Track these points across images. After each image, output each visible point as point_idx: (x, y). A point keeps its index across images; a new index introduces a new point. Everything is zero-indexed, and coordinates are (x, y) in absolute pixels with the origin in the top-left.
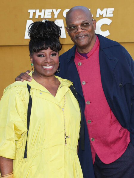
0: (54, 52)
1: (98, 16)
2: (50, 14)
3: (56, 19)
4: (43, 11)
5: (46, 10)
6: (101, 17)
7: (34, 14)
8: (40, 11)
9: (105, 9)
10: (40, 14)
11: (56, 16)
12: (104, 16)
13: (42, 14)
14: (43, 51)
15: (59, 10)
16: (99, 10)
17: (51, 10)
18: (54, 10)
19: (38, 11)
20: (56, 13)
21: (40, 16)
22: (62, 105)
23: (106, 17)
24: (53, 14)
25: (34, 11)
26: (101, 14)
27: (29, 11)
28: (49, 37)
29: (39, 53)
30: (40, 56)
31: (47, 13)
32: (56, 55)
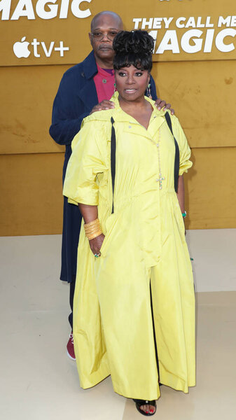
0: (140, 71)
1: (220, 25)
2: (160, 23)
3: (167, 29)
4: (151, 19)
5: (155, 19)
6: (224, 26)
7: (140, 23)
8: (148, 21)
9: (229, 17)
10: (147, 23)
11: (167, 27)
12: (228, 25)
13: (150, 24)
14: (126, 68)
15: (171, 19)
16: (221, 19)
17: (161, 19)
18: (165, 19)
19: (145, 20)
20: (167, 22)
21: (147, 26)
22: (155, 139)
23: (230, 27)
24: (163, 23)
25: (140, 20)
26: (224, 24)
27: (134, 20)
28: (136, 51)
29: (120, 71)
30: (121, 74)
31: (155, 23)
32: (141, 74)
